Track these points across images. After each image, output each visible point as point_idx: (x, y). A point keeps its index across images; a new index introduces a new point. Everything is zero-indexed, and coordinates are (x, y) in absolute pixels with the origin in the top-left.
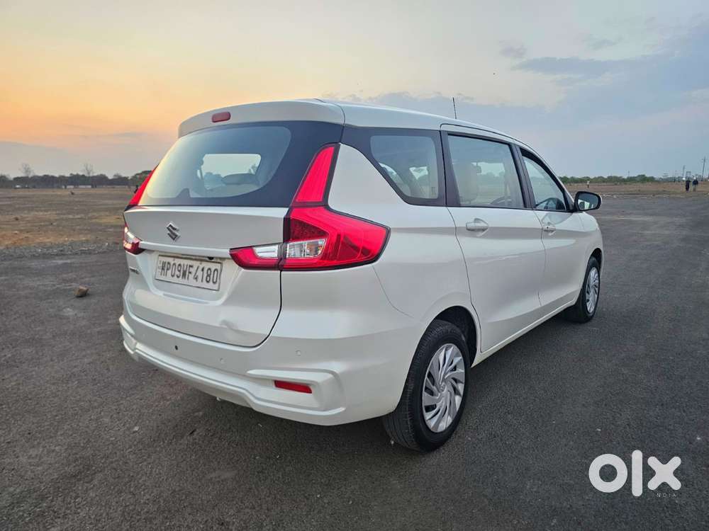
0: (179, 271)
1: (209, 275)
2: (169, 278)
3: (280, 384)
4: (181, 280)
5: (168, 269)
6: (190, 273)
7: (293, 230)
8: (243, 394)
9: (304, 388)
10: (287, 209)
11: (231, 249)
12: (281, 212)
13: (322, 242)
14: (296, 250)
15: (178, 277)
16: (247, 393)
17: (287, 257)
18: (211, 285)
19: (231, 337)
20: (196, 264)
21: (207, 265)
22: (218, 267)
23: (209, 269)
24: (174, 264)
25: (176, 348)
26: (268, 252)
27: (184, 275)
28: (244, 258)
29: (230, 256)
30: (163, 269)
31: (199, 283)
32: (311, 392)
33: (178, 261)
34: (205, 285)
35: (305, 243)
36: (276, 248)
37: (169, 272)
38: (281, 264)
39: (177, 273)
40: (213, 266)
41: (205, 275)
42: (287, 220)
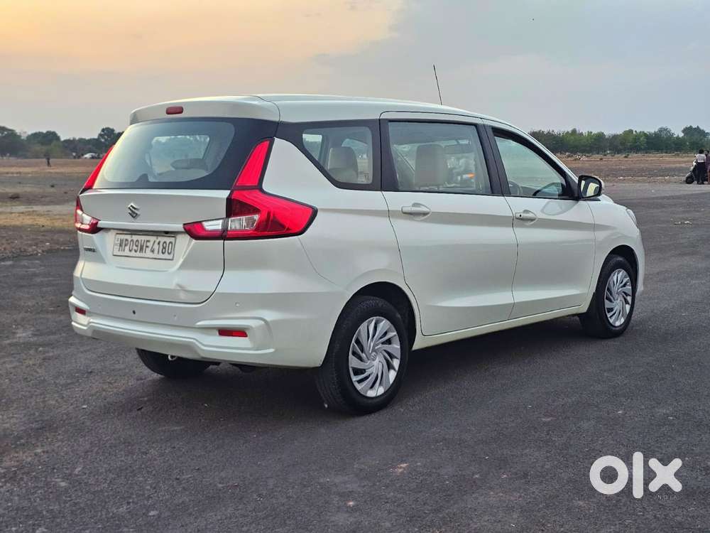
0: (137, 246)
1: (164, 248)
2: (127, 252)
3: (224, 332)
4: (138, 254)
5: (126, 245)
6: (147, 247)
7: (233, 208)
8: (194, 343)
9: (240, 333)
10: (229, 191)
11: (184, 224)
12: (225, 194)
13: (256, 217)
14: (237, 223)
15: (136, 251)
16: (197, 343)
17: (229, 229)
18: (166, 256)
19: (183, 296)
20: (152, 239)
21: (162, 239)
22: (172, 240)
23: (165, 242)
24: (132, 240)
25: (134, 312)
26: (214, 226)
27: (141, 249)
28: (195, 231)
29: (183, 230)
30: (121, 245)
31: (155, 255)
32: (246, 336)
33: (135, 238)
34: (161, 256)
35: (244, 218)
36: (221, 222)
37: (127, 248)
38: (223, 235)
39: (135, 248)
40: (168, 240)
41: (161, 247)
42: (229, 200)
